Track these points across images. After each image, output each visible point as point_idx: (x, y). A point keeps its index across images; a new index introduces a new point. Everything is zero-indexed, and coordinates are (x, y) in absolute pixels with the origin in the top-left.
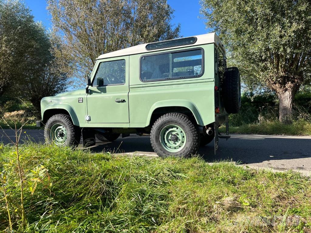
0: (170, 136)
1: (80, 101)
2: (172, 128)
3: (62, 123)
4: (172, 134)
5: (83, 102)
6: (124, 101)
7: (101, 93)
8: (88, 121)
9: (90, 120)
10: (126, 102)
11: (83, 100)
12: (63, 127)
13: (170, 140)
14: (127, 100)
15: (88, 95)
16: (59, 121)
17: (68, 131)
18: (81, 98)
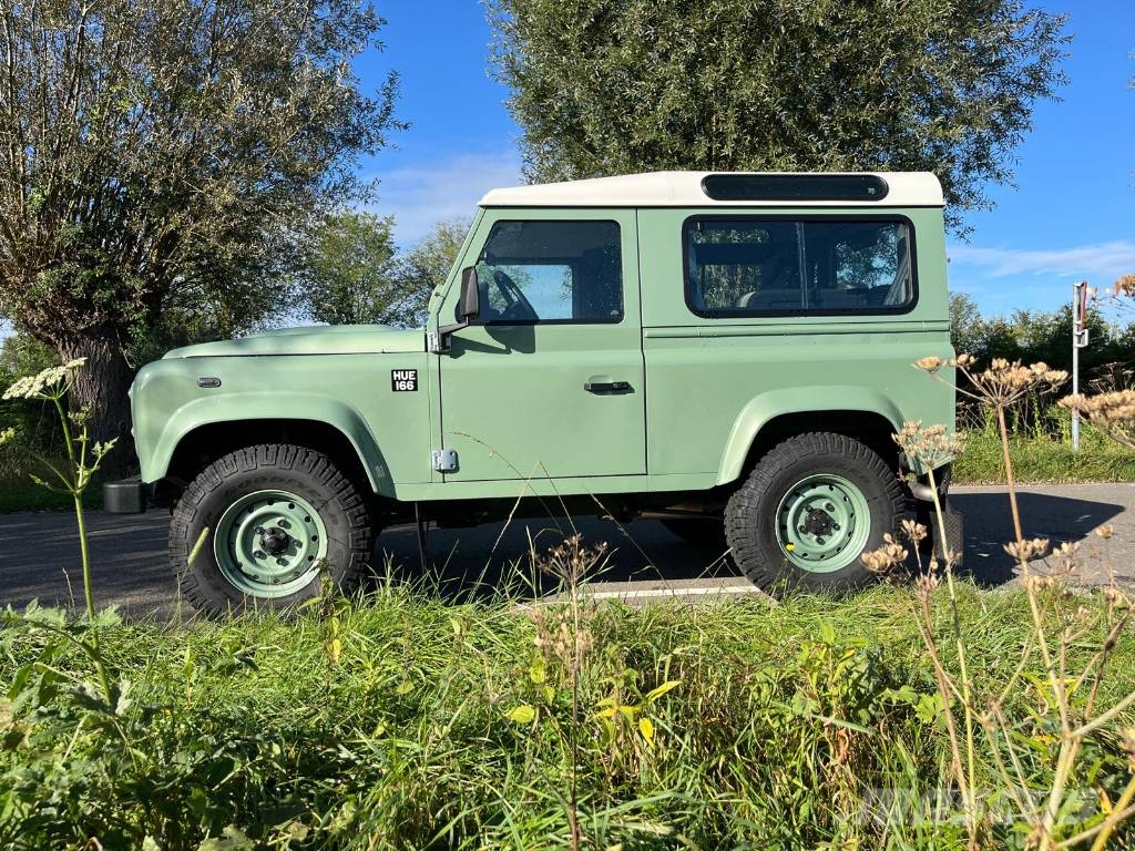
0: (804, 514)
1: (403, 381)
2: (814, 487)
3: (301, 485)
4: (811, 511)
5: (416, 389)
6: (623, 388)
8: (443, 472)
9: (455, 469)
10: (632, 391)
11: (415, 383)
12: (292, 506)
13: (805, 530)
14: (635, 383)
15: (446, 359)
16: (282, 480)
17: (335, 522)
18: (404, 371)
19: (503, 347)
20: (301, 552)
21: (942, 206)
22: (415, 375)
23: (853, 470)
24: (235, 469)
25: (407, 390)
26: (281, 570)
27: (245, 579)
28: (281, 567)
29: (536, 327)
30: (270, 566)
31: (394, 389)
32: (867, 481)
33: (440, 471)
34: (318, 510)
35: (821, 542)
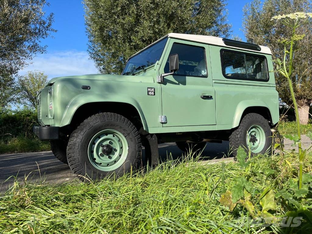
0: (250, 137)
2: (253, 129)
3: (121, 127)
4: (252, 136)
5: (154, 95)
7: (179, 84)
9: (166, 122)
10: (212, 98)
11: (154, 92)
12: (114, 136)
13: (250, 141)
14: (213, 96)
15: (162, 85)
16: (114, 125)
17: (132, 141)
18: (151, 88)
19: (177, 83)
20: (117, 154)
21: (271, 55)
22: (154, 90)
23: (262, 124)
24: (98, 121)
25: (152, 95)
26: (110, 161)
27: (97, 165)
28: (109, 159)
29: (186, 77)
30: (106, 159)
31: (148, 94)
32: (265, 127)
33: (161, 123)
34: (125, 137)
35: (254, 144)
